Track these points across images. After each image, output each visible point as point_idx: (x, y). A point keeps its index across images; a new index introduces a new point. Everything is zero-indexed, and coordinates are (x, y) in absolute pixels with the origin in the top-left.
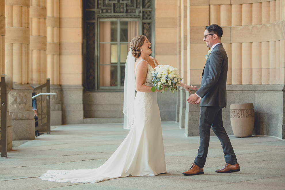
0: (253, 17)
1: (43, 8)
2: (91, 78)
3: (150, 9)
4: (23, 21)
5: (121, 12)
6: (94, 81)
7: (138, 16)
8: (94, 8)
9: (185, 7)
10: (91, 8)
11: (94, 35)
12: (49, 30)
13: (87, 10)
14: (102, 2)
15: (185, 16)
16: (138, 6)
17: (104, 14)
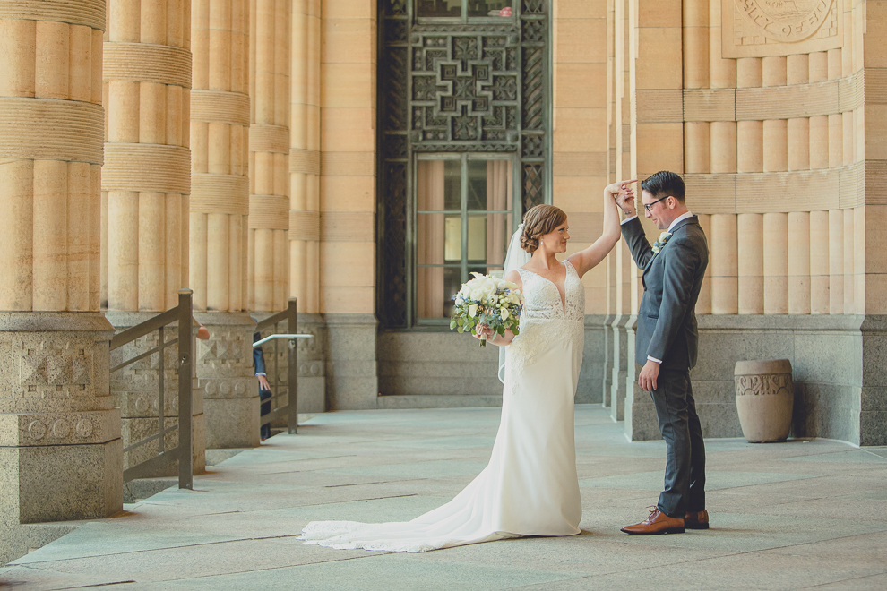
0: (789, 152)
1: (280, 129)
2: (397, 297)
3: (540, 132)
4: (234, 159)
5: (469, 139)
6: (404, 306)
7: (512, 149)
8: (405, 128)
9: (626, 125)
10: (398, 129)
11: (404, 193)
12: (295, 182)
13: (387, 133)
14: (424, 115)
15: (626, 150)
16: (512, 124)
17: (429, 144)
